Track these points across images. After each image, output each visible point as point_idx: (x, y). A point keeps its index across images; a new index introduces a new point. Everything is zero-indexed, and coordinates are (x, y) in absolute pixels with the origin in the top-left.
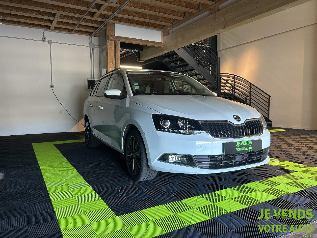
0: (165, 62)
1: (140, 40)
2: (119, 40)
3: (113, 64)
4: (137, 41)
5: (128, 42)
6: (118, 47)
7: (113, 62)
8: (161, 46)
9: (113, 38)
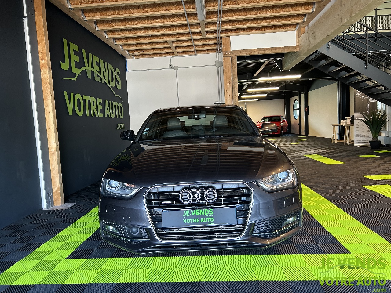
0: (319, 67)
1: (263, 49)
2: (236, 55)
3: (230, 84)
4: (260, 51)
5: (248, 54)
6: (234, 64)
7: (230, 82)
8: (295, 51)
9: (228, 54)
